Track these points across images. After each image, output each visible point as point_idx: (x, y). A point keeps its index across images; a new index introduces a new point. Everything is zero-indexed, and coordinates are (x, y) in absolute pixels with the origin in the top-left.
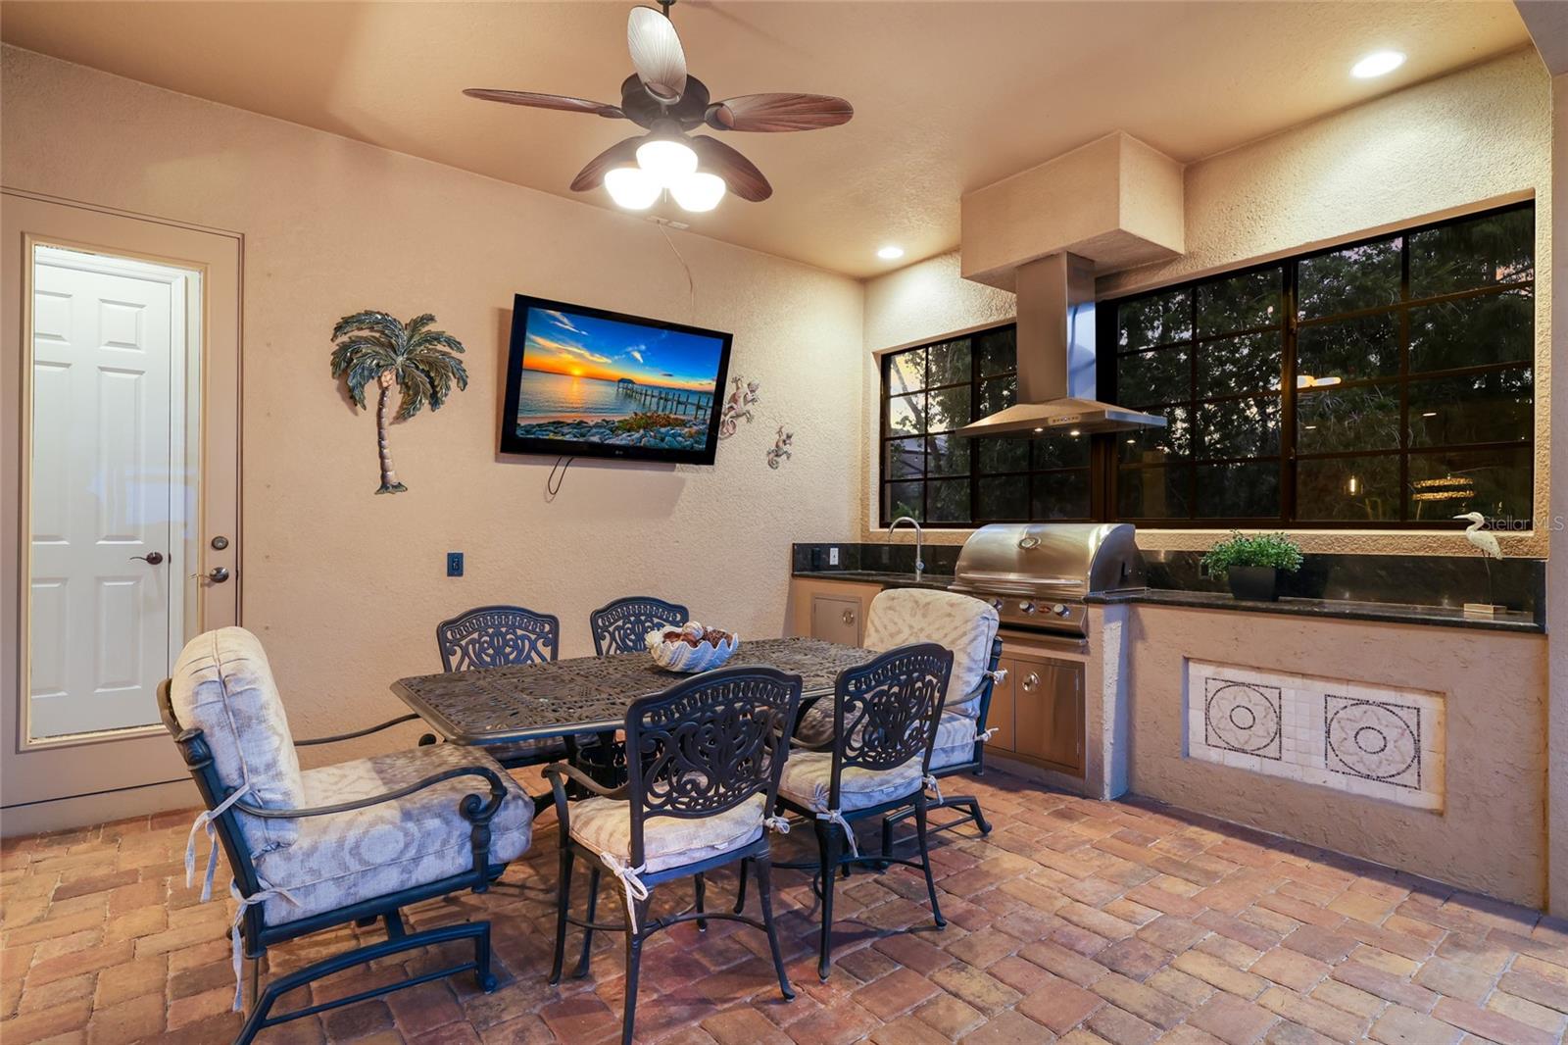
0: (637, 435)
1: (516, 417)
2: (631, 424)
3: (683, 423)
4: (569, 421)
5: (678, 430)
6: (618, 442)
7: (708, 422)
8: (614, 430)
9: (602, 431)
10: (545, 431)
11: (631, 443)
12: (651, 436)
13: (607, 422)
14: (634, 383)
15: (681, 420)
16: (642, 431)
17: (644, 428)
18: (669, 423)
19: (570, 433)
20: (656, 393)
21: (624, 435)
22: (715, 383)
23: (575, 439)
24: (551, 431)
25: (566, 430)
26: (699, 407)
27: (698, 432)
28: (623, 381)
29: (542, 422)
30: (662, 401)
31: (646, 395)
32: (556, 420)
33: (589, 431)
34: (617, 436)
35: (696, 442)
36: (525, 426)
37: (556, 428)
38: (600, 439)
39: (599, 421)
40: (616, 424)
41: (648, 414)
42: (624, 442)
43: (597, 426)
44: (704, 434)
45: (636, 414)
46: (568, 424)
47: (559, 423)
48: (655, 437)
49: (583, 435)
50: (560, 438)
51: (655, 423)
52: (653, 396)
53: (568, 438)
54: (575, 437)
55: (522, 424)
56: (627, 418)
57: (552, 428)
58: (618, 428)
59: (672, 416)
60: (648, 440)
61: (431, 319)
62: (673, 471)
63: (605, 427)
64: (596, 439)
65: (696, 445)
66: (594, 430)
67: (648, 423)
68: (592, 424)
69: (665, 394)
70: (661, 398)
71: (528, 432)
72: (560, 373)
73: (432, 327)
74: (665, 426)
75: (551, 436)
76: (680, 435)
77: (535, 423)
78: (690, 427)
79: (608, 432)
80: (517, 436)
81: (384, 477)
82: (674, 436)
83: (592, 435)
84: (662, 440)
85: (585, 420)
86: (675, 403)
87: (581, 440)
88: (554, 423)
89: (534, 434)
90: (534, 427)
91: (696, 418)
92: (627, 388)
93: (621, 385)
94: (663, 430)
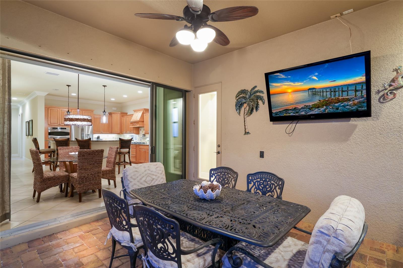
0: (322, 109)
1: (272, 110)
2: (318, 105)
3: (349, 100)
4: (290, 109)
5: (346, 103)
6: (314, 113)
7: (365, 96)
8: (310, 108)
9: (305, 110)
10: (282, 113)
11: (320, 113)
12: (330, 108)
13: (307, 106)
14: (316, 89)
15: (347, 98)
16: (325, 107)
17: (326, 106)
18: (339, 101)
19: (292, 112)
20: (328, 90)
21: (316, 110)
22: (365, 77)
23: (294, 114)
24: (284, 113)
25: (290, 112)
26: (356, 91)
27: (360, 102)
28: (310, 89)
29: (280, 110)
30: (333, 93)
31: (323, 92)
32: (285, 109)
33: (299, 111)
34: (313, 110)
35: (359, 107)
36: (275, 113)
37: (286, 112)
38: (305, 113)
39: (303, 106)
40: (311, 106)
41: (326, 100)
42: (316, 113)
43: (302, 108)
44: (364, 103)
45: (320, 101)
46: (290, 110)
47: (287, 110)
48: (333, 108)
49: (297, 113)
50: (288, 115)
51: (331, 102)
52: (327, 92)
53: (291, 114)
54: (294, 113)
55: (274, 112)
56: (316, 103)
57: (285, 112)
58: (312, 108)
59: (340, 98)
60: (330, 110)
61: (256, 87)
62: (349, 121)
63: (306, 108)
64: (303, 113)
65: (360, 109)
66: (302, 110)
67: (327, 103)
68: (300, 108)
69: (333, 90)
70: (332, 92)
71: (276, 114)
72: (284, 93)
73: (256, 89)
74: (337, 103)
75: (285, 115)
76: (347, 105)
77: (278, 111)
78: (353, 101)
79: (308, 110)
80: (273, 116)
81: (245, 131)
82: (344, 106)
83: (302, 112)
84: (337, 109)
85: (297, 107)
86: (340, 92)
87: (297, 114)
88: (285, 110)
89: (278, 115)
90: (278, 112)
91: (356, 96)
92: (313, 91)
93: (310, 91)
94: (336, 105)
